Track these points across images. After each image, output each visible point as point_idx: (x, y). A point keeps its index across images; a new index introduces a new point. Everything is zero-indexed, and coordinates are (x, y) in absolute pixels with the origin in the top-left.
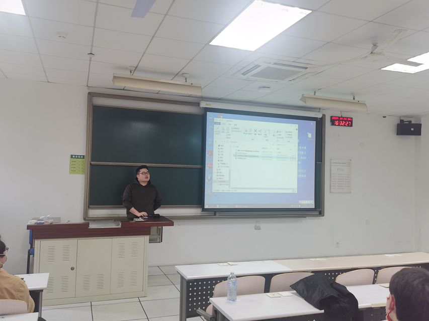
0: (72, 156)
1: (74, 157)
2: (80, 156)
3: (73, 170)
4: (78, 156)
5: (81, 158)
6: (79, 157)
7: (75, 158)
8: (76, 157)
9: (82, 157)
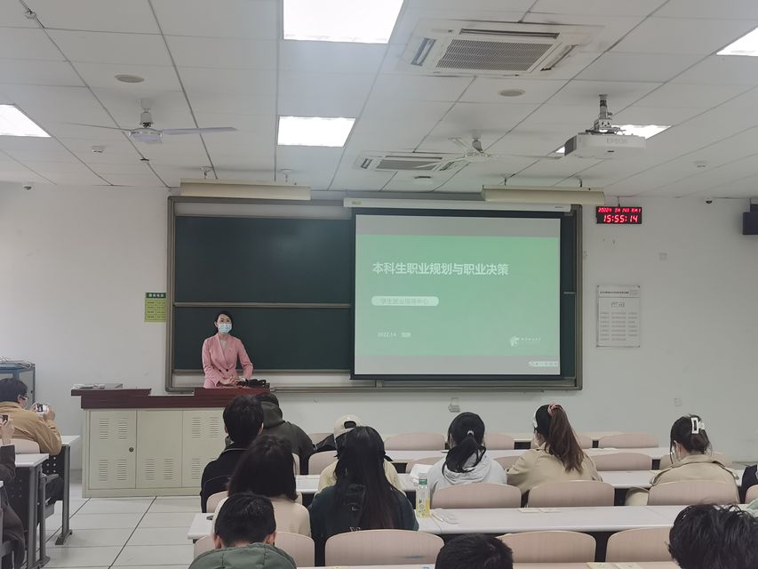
0: (148, 294)
1: (150, 295)
2: (160, 294)
3: (149, 317)
4: (156, 294)
5: (160, 297)
7: (152, 297)
8: (154, 295)
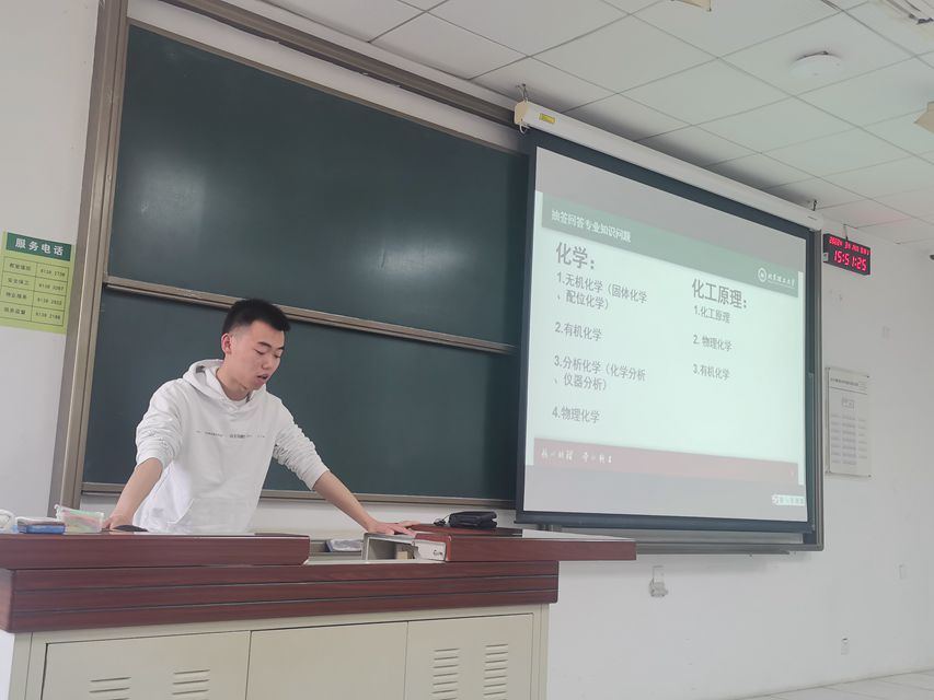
0: (12, 240)
1: (21, 243)
2: (52, 244)
3: (12, 309)
4: (40, 242)
5: (52, 255)
6: (46, 248)
7: (26, 250)
8: (34, 246)
9: (59, 251)
